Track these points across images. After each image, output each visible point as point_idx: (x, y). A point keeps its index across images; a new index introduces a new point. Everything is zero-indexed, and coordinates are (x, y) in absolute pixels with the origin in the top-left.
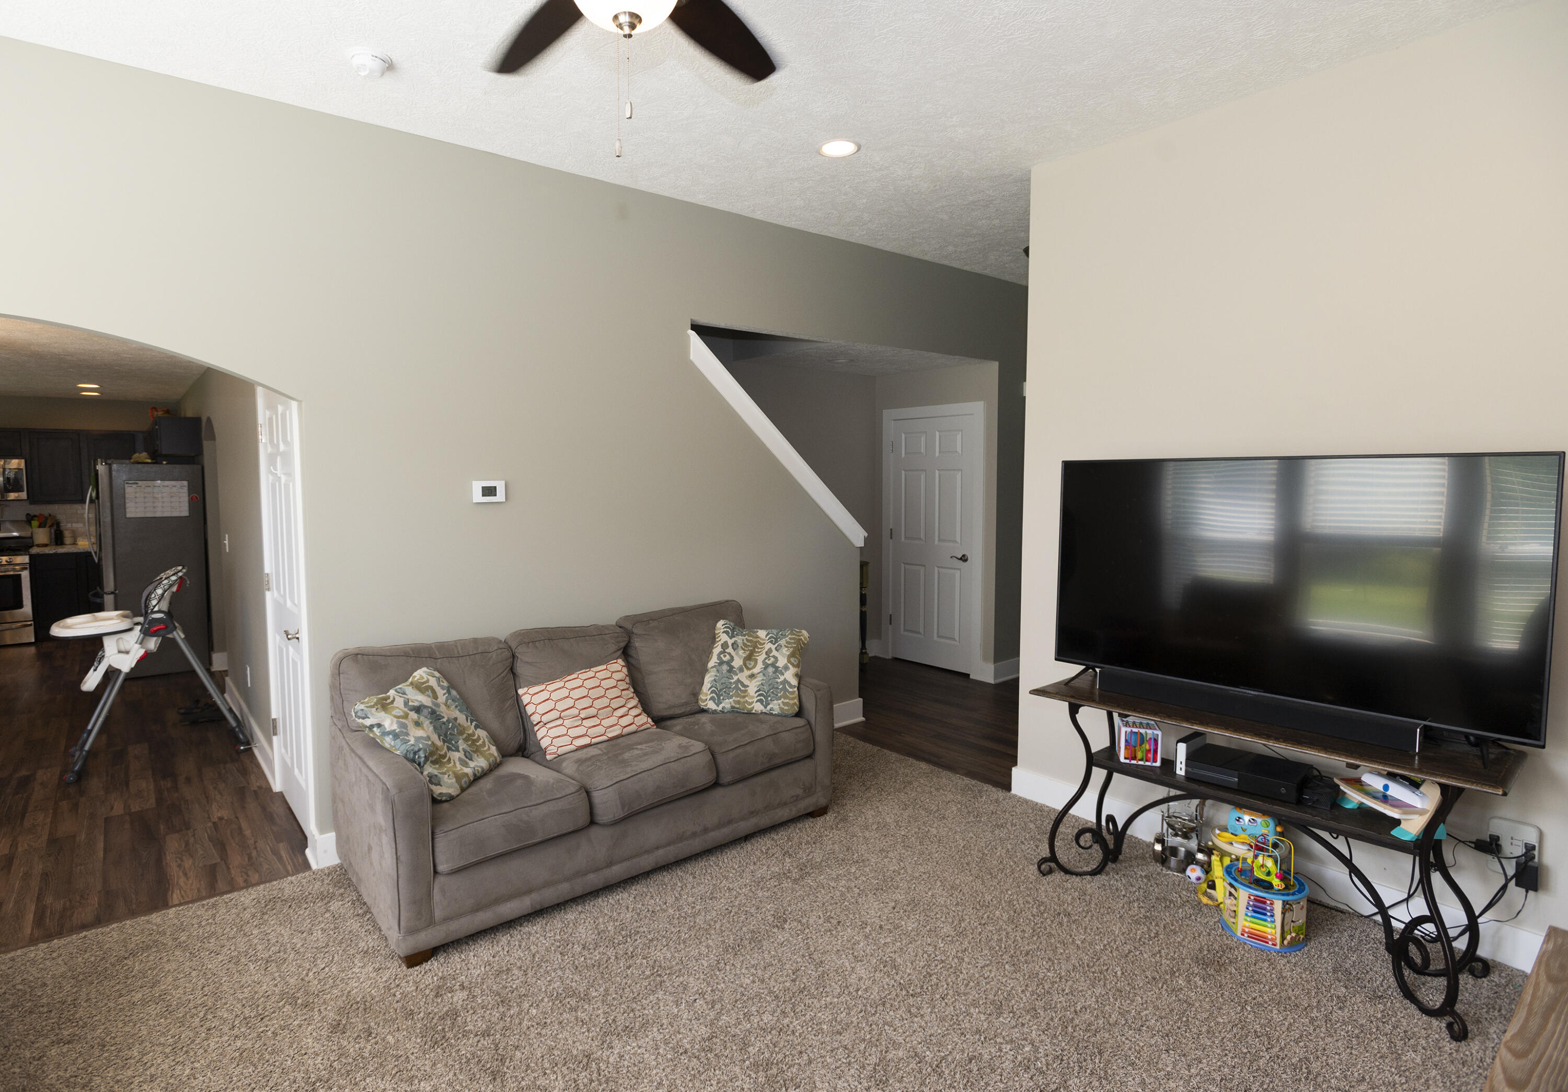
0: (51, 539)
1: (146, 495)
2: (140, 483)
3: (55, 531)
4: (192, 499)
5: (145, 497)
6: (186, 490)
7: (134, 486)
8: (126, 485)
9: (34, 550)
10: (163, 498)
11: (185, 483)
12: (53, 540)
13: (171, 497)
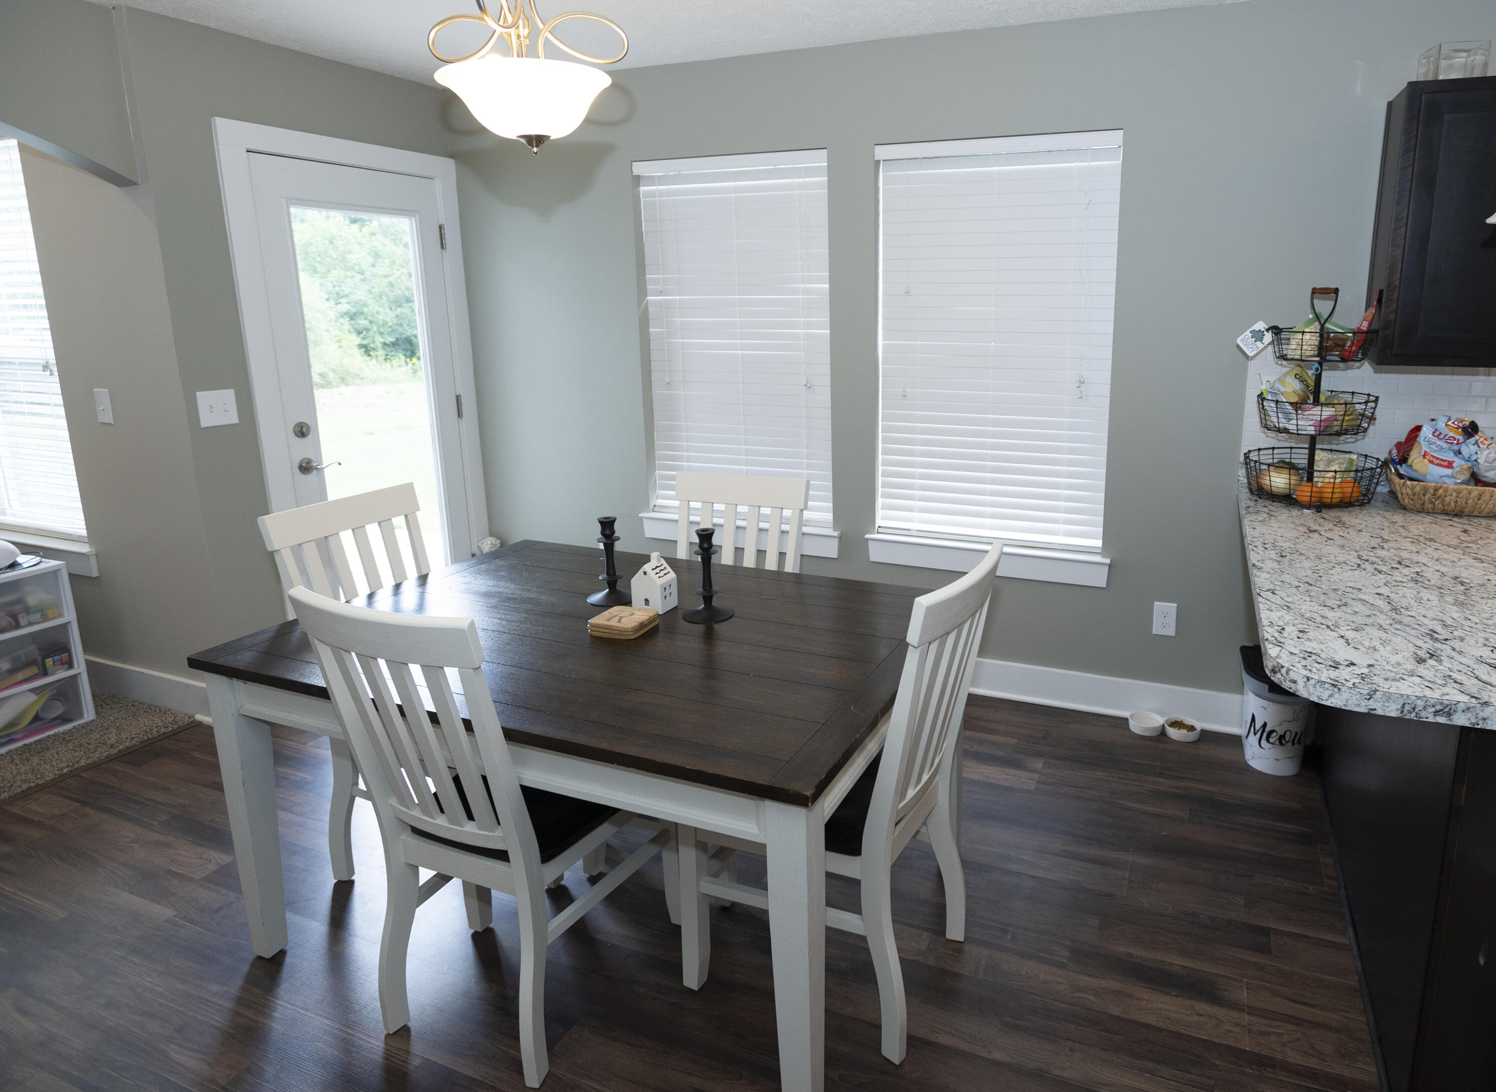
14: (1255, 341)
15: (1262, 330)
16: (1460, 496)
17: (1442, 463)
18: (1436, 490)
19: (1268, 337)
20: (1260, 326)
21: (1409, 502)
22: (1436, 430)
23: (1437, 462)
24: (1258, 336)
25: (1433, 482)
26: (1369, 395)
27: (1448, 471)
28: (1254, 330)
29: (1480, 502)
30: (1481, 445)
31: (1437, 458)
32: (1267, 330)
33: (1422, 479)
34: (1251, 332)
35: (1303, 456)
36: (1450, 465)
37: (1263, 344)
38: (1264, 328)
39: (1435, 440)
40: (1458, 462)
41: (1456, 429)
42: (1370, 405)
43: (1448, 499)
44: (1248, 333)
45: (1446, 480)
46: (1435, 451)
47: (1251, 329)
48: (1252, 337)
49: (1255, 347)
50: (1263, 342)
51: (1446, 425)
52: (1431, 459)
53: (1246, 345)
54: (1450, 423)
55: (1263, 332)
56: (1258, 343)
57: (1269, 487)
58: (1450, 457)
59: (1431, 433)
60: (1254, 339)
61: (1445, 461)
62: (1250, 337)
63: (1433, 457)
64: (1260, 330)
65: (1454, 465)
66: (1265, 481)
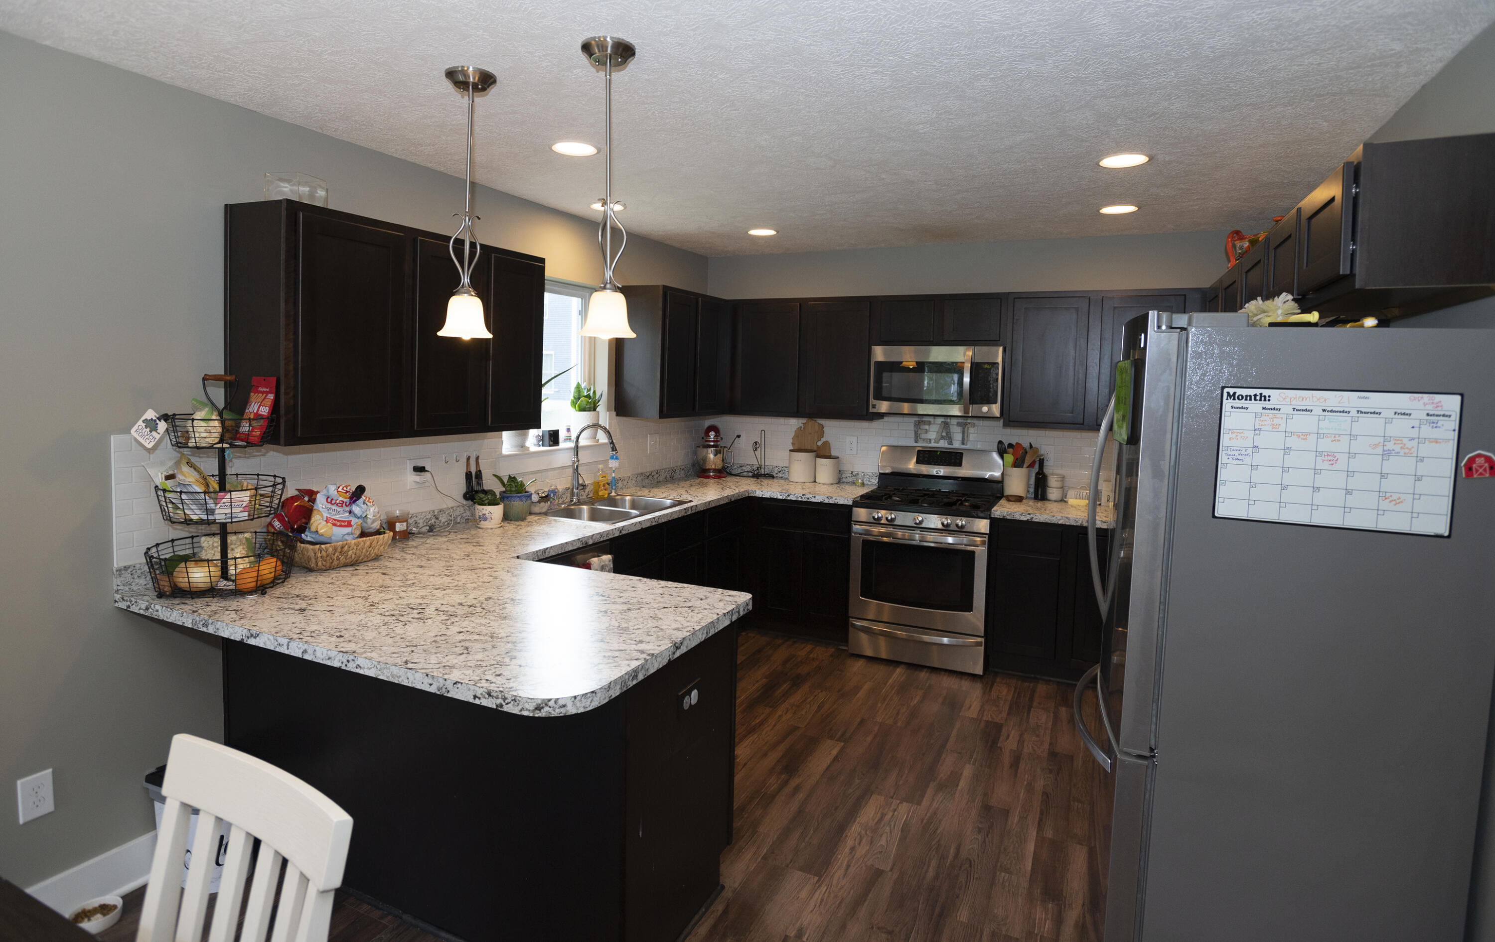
0: (1028, 486)
1: (1292, 442)
2: (1275, 395)
3: (1037, 474)
4: (1469, 469)
5: (1287, 450)
6: (1449, 429)
7: (1255, 406)
8: (1228, 404)
9: (1002, 510)
10: (1351, 455)
11: (1452, 403)
12: (1032, 490)
13: (1386, 454)
14: (151, 432)
15: (154, 418)
16: (359, 548)
17: (343, 524)
18: (342, 547)
19: (162, 426)
20: (150, 414)
21: (322, 563)
22: (328, 497)
23: (339, 524)
24: (151, 425)
25: (339, 542)
26: (275, 476)
27: (349, 530)
28: (146, 419)
29: (370, 549)
30: (368, 503)
31: (339, 521)
32: (159, 419)
33: (328, 541)
34: (143, 421)
35: (187, 546)
36: (349, 524)
37: (159, 434)
38: (155, 416)
39: (329, 505)
40: (354, 521)
41: (344, 494)
42: (278, 487)
43: (350, 553)
44: (140, 422)
45: (346, 537)
46: (334, 515)
47: (143, 418)
48: (146, 427)
49: (151, 437)
50: (158, 431)
51: (338, 491)
52: (334, 522)
53: (141, 436)
54: (340, 489)
55: (155, 421)
56: (154, 433)
57: (187, 584)
58: (345, 516)
59: (325, 500)
60: (148, 430)
61: (345, 521)
62: (144, 427)
63: (335, 520)
64: (152, 419)
65: (352, 523)
66: (182, 581)
